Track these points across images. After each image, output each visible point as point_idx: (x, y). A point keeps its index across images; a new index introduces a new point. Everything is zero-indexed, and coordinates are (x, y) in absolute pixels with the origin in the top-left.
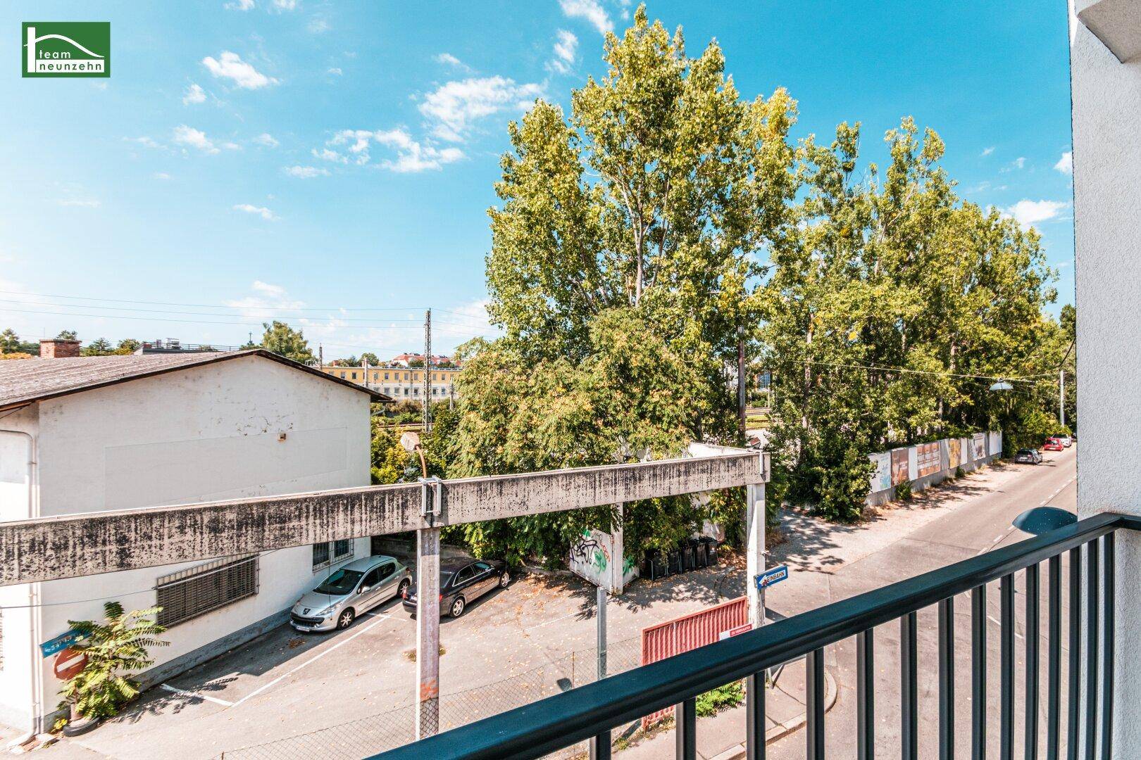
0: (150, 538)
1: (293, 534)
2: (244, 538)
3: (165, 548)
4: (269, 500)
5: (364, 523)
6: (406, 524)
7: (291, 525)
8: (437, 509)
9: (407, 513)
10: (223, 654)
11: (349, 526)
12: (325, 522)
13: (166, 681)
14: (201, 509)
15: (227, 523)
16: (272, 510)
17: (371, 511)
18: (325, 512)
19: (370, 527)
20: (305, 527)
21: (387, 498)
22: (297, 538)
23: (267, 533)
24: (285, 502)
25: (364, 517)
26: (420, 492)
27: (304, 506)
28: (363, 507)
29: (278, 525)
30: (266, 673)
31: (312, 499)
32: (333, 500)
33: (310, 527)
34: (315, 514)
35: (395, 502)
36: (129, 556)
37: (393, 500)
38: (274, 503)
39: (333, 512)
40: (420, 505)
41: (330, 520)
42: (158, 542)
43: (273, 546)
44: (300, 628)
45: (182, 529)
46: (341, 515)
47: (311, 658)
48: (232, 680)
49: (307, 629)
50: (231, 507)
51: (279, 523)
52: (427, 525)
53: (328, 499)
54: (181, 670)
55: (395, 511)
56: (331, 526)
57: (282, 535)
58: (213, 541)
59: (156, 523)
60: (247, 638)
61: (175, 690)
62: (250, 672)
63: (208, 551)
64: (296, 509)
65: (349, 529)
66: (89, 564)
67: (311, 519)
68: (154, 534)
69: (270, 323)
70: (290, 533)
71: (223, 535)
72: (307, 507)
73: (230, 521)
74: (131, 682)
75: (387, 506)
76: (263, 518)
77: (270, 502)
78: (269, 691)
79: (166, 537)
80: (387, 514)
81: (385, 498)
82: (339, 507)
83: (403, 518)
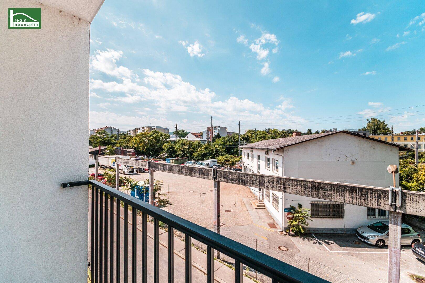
0: (290, 185)
1: (329, 196)
2: (313, 193)
3: (293, 189)
4: (321, 182)
5: (358, 200)
6: (380, 206)
7: (328, 192)
8: (398, 203)
9: (380, 201)
10: (331, 234)
11: (351, 199)
12: (341, 194)
13: (314, 233)
14: (301, 180)
15: (308, 186)
16: (322, 185)
17: (361, 196)
18: (341, 191)
19: (361, 202)
20: (333, 194)
21: (369, 192)
22: (330, 198)
23: (320, 193)
24: (326, 184)
25: (358, 197)
26: (388, 193)
27: (333, 186)
28: (357, 193)
29: (324, 191)
30: (344, 248)
31: (335, 185)
32: (344, 187)
33: (335, 195)
34: (337, 191)
35: (374, 195)
36: (285, 189)
37: (372, 193)
38: (322, 183)
39: (344, 192)
40: (388, 199)
41: (343, 194)
42: (292, 187)
43: (322, 198)
44: (359, 238)
45: (297, 185)
46: (347, 194)
47: (361, 251)
48: (332, 243)
49: (362, 240)
50: (309, 182)
51: (324, 190)
52: (392, 210)
53: (342, 186)
54: (318, 232)
55: (374, 199)
56: (343, 197)
57: (325, 195)
58: (305, 191)
59: (291, 182)
60: (340, 232)
61: (315, 237)
62: (338, 244)
63: (303, 194)
64: (330, 187)
65: (351, 200)
66: (278, 189)
67: (335, 192)
68: (291, 185)
69: (370, 119)
70: (328, 195)
71: (307, 190)
72: (334, 187)
73: (309, 186)
74: (303, 228)
75: (369, 195)
76: (319, 188)
77: (321, 183)
78: (343, 254)
79: (293, 186)
80: (369, 199)
81: (368, 191)
82: (346, 191)
83: (378, 203)
